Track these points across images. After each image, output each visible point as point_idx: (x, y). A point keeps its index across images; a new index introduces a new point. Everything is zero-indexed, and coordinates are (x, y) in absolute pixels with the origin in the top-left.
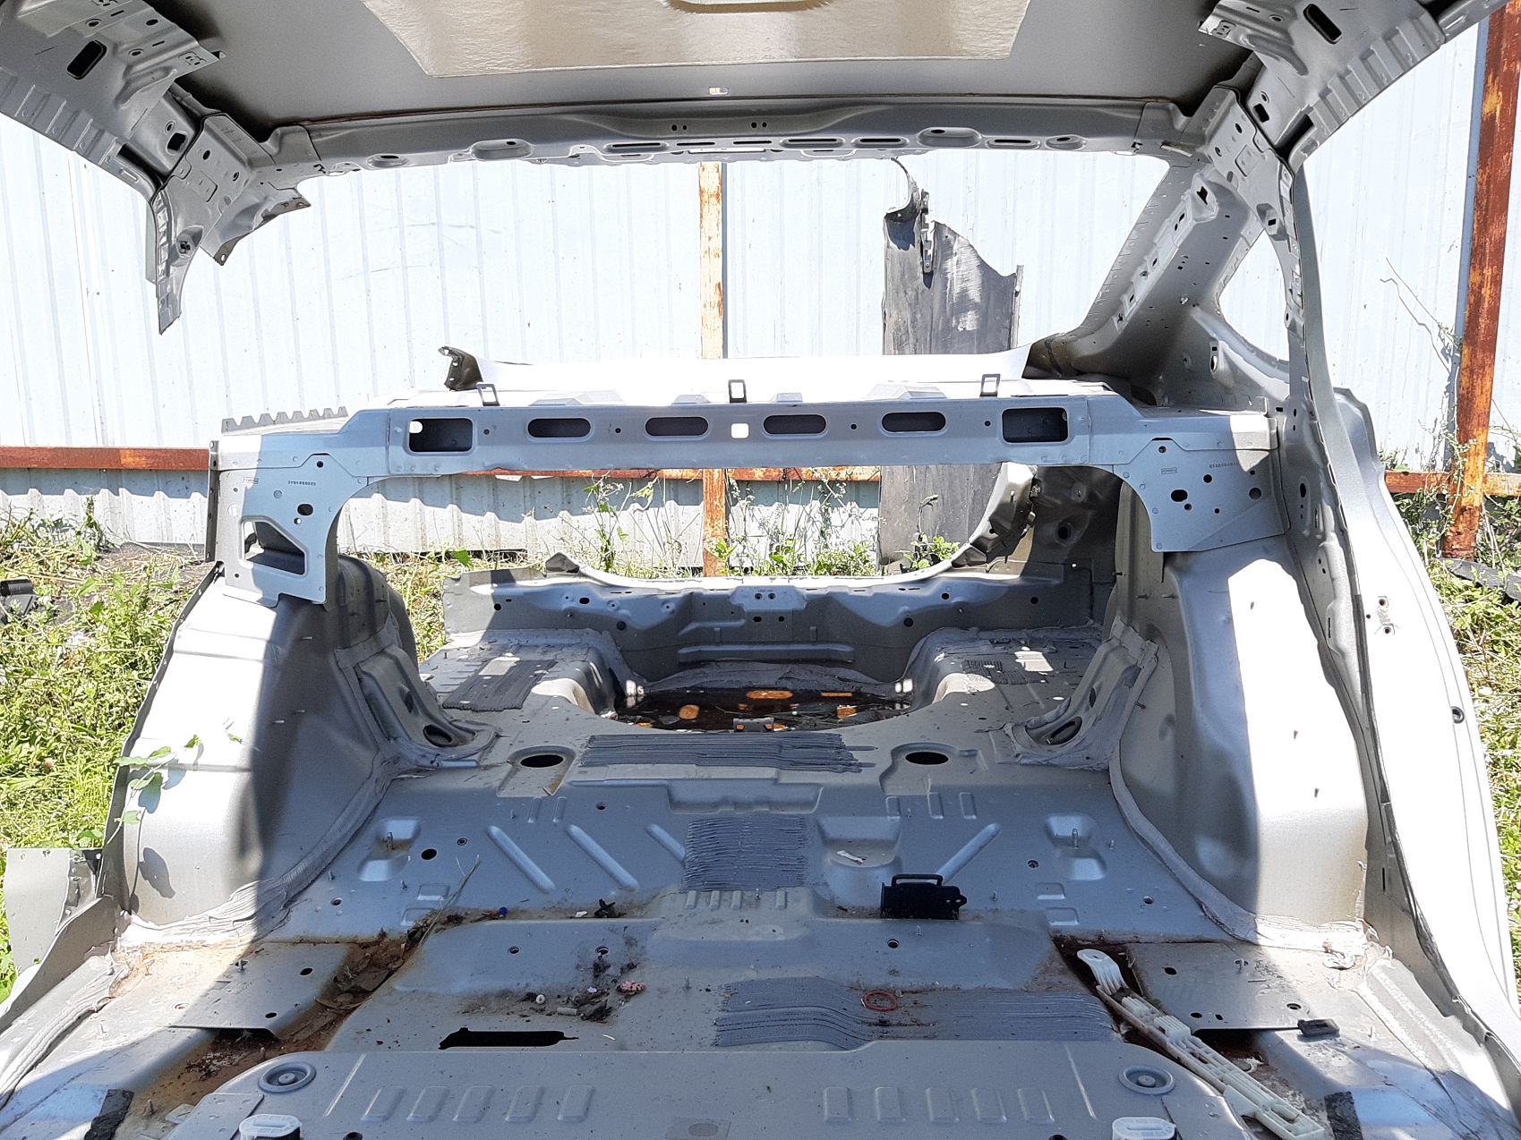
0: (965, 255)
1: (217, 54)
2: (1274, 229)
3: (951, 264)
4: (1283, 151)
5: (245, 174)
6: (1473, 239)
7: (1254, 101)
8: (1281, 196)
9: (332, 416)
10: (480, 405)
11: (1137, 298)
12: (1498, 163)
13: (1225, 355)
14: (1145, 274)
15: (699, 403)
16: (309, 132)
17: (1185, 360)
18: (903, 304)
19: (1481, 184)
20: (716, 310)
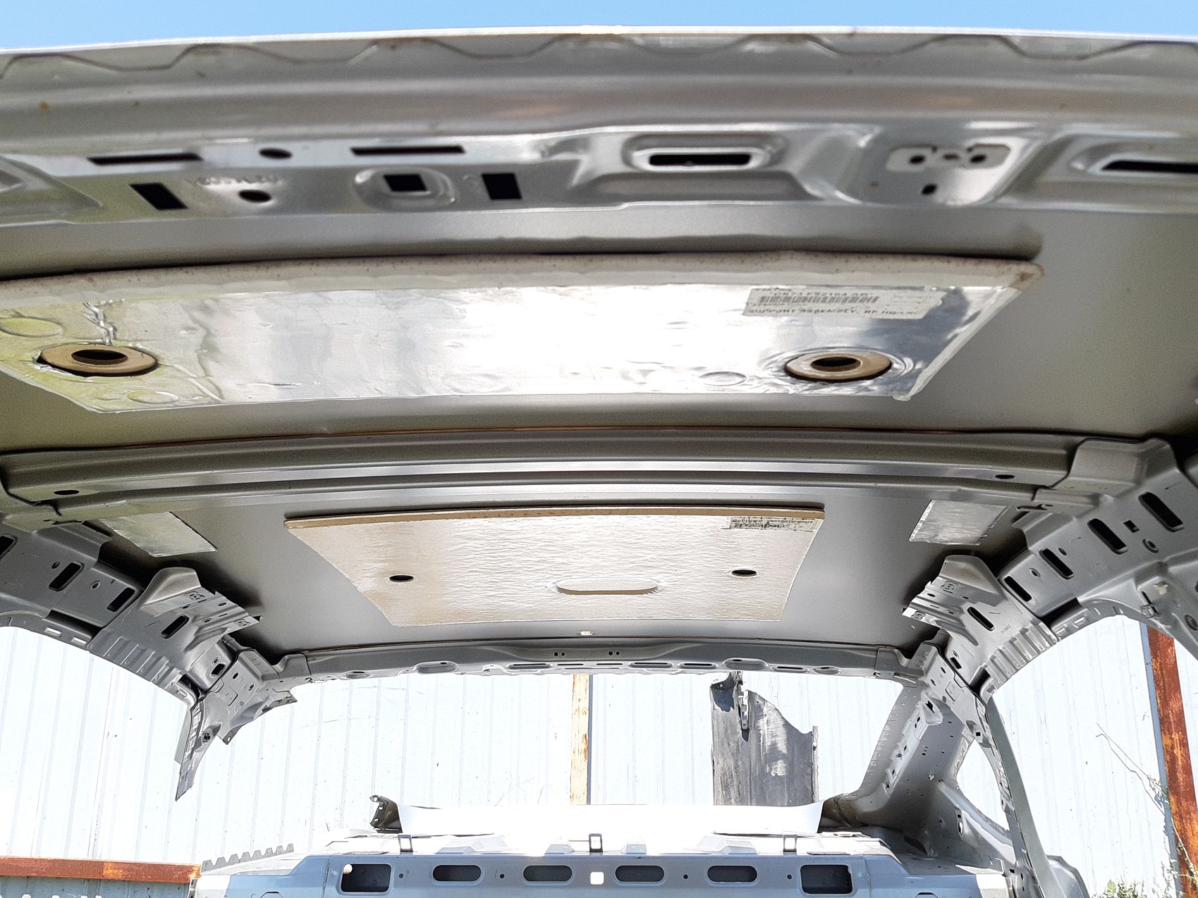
0: (773, 716)
1: (258, 618)
2: (980, 739)
3: (762, 723)
4: (975, 688)
5: (258, 685)
6: (1159, 711)
7: (949, 655)
8: (980, 718)
9: (282, 852)
10: (398, 852)
11: (897, 772)
12: (1166, 656)
13: (967, 821)
14: (900, 756)
15: (566, 854)
16: (306, 657)
17: (941, 821)
18: (727, 754)
19: (1156, 670)
20: (583, 755)
